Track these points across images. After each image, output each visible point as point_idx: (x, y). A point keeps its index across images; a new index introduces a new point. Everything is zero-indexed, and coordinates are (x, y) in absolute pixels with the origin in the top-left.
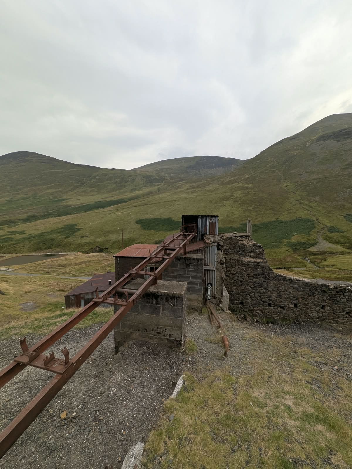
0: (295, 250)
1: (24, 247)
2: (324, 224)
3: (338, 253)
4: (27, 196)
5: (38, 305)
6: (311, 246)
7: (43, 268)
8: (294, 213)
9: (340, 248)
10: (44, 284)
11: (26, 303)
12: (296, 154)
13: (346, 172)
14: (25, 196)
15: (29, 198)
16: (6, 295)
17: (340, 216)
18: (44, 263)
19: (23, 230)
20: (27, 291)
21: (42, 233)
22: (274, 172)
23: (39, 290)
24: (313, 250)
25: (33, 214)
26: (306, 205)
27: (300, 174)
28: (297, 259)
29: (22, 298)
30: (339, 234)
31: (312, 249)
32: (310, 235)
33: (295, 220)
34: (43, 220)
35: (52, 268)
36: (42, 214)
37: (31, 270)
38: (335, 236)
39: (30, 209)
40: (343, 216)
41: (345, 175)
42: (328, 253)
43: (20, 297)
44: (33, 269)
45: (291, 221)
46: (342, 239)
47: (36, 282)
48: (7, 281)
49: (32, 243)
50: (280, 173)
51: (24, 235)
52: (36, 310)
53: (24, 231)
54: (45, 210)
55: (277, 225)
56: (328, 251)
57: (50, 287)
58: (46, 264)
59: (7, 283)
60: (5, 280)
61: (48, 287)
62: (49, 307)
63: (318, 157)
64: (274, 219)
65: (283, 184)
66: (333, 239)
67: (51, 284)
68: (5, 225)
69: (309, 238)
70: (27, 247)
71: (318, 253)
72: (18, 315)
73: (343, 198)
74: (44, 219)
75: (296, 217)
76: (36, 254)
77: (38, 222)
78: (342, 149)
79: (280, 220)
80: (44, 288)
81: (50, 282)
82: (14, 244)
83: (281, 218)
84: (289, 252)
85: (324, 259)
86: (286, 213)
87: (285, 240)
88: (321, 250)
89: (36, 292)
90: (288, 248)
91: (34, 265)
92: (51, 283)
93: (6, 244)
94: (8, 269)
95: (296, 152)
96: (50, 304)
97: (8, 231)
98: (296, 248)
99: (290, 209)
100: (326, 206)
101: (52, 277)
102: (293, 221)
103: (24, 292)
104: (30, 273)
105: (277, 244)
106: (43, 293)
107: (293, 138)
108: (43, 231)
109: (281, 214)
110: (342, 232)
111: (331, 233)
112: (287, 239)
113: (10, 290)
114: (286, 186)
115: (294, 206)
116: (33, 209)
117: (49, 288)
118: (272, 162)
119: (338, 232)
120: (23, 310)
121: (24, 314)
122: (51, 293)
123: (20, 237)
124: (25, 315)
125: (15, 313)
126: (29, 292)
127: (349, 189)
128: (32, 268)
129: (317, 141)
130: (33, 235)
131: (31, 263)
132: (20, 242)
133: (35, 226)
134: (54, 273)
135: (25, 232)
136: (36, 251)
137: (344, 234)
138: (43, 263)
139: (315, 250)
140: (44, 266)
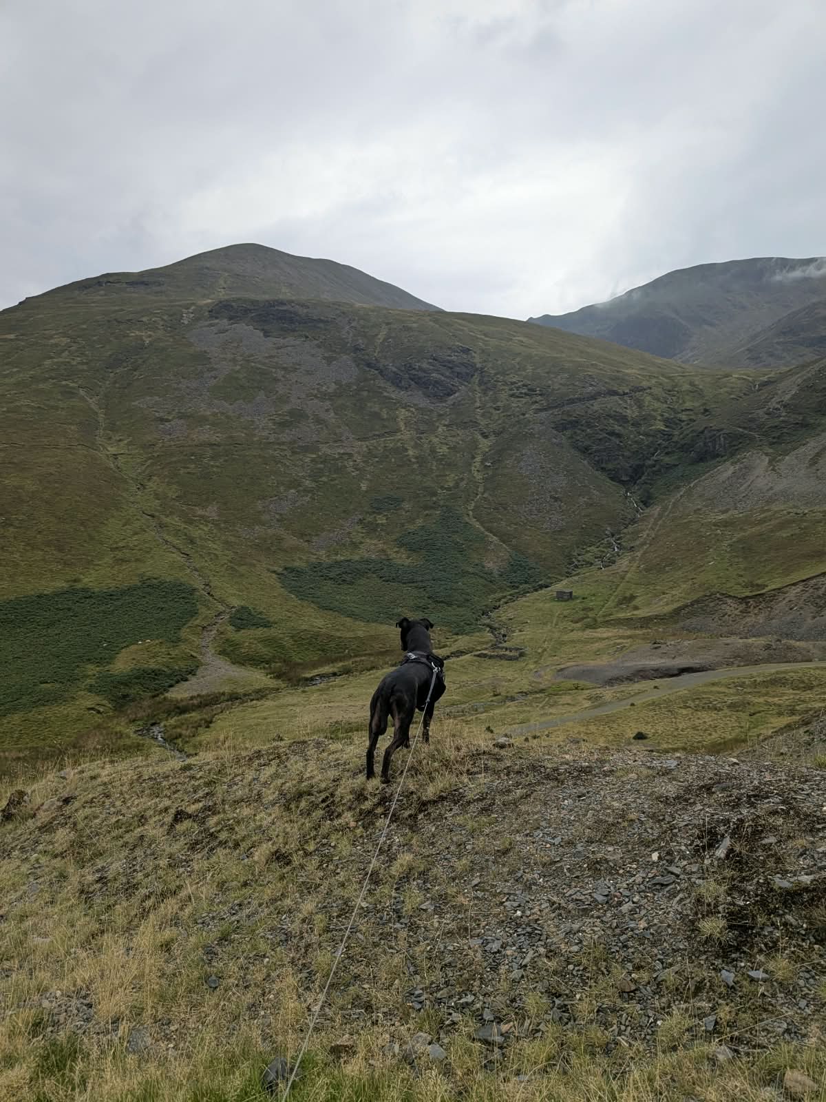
0: (121, 702)
2: (222, 601)
3: (250, 695)
6: (178, 682)
8: (137, 560)
9: (258, 678)
12: (151, 344)
13: (286, 437)
17: (269, 574)
22: (69, 393)
24: (179, 697)
26: (177, 532)
27: (162, 420)
28: (120, 735)
30: (260, 632)
31: (179, 693)
32: (176, 641)
33: (136, 588)
38: (248, 638)
40: (274, 572)
41: (283, 443)
42: (222, 698)
45: (123, 593)
46: (265, 647)
50: (92, 402)
55: (69, 609)
56: (223, 694)
63: (216, 369)
64: (61, 584)
65: (104, 448)
66: (243, 650)
69: (174, 653)
71: (193, 705)
73: (277, 517)
75: (142, 575)
78: (276, 359)
79: (83, 590)
83: (90, 580)
84: (99, 712)
85: (206, 721)
86: (108, 560)
87: (91, 669)
88: (204, 693)
90: (98, 699)
95: (150, 336)
98: (124, 697)
99: (121, 544)
100: (233, 539)
102: (130, 590)
105: (58, 685)
107: (143, 283)
109: (90, 562)
110: (267, 625)
111: (239, 629)
112: (100, 662)
114: (115, 456)
115: (136, 533)
118: (63, 351)
119: (257, 625)
127: (293, 491)
129: (211, 317)
137: (273, 632)
139: (186, 695)
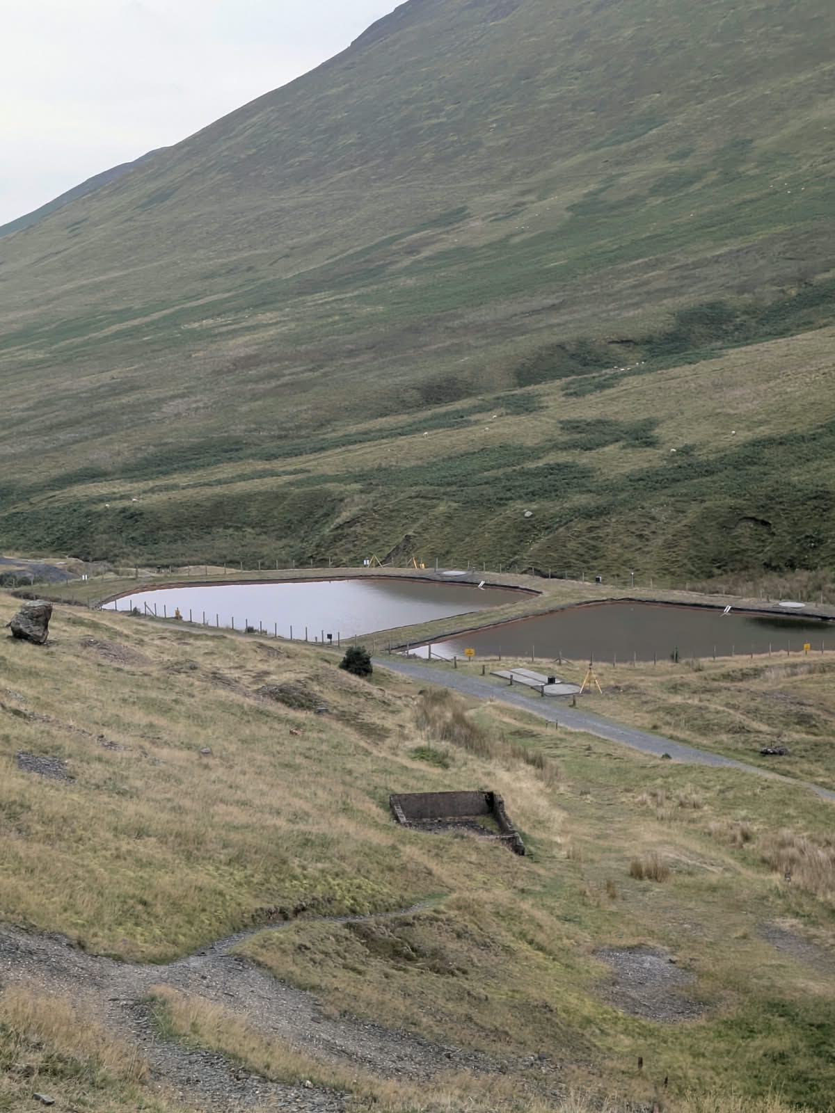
1: (641, 536)
4: (688, 164)
5: (704, 987)
7: (748, 712)
10: (746, 837)
11: (631, 949)
14: (673, 167)
15: (698, 177)
16: (531, 855)
18: (757, 672)
19: (642, 416)
20: (645, 861)
21: (756, 443)
23: (714, 879)
25: (709, 298)
29: (614, 908)
34: (770, 344)
35: (804, 720)
36: (769, 296)
37: (670, 710)
39: (696, 265)
43: (604, 896)
44: (684, 708)
47: (696, 806)
48: (537, 762)
49: (694, 512)
51: (649, 451)
52: (689, 1025)
53: (651, 423)
54: (792, 269)
57: (788, 874)
58: (764, 687)
59: (540, 778)
60: (531, 753)
61: (774, 868)
62: (769, 1029)
67: (791, 851)
68: (554, 378)
70: (659, 541)
72: (588, 1021)
74: (781, 334)
76: (706, 599)
77: (737, 355)
80: (749, 873)
81: (786, 832)
82: (588, 515)
89: (698, 888)
91: (692, 677)
92: (791, 844)
93: (552, 507)
94: (551, 681)
96: (781, 1008)
97: (565, 418)
101: (800, 799)
103: (627, 867)
104: (668, 731)
106: (738, 907)
108: (764, 431)
113: (556, 827)
116: (716, 260)
117: (776, 878)
120: (617, 999)
121: (620, 1027)
122: (788, 923)
123: (627, 469)
124: (627, 1041)
125: (572, 999)
126: (656, 874)
128: (677, 699)
130: (702, 456)
131: (675, 658)
132: (624, 503)
133: (717, 387)
134: (818, 768)
135: (657, 432)
136: (710, 576)
138: (745, 676)
140: (754, 695)
